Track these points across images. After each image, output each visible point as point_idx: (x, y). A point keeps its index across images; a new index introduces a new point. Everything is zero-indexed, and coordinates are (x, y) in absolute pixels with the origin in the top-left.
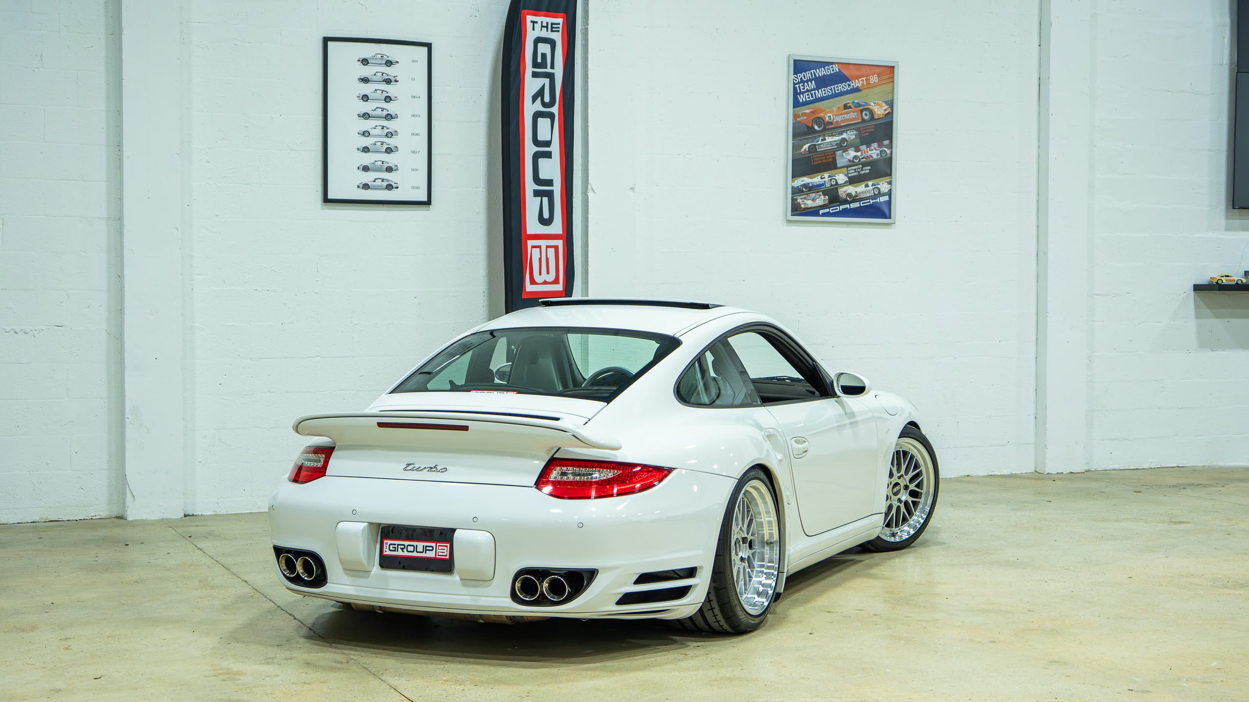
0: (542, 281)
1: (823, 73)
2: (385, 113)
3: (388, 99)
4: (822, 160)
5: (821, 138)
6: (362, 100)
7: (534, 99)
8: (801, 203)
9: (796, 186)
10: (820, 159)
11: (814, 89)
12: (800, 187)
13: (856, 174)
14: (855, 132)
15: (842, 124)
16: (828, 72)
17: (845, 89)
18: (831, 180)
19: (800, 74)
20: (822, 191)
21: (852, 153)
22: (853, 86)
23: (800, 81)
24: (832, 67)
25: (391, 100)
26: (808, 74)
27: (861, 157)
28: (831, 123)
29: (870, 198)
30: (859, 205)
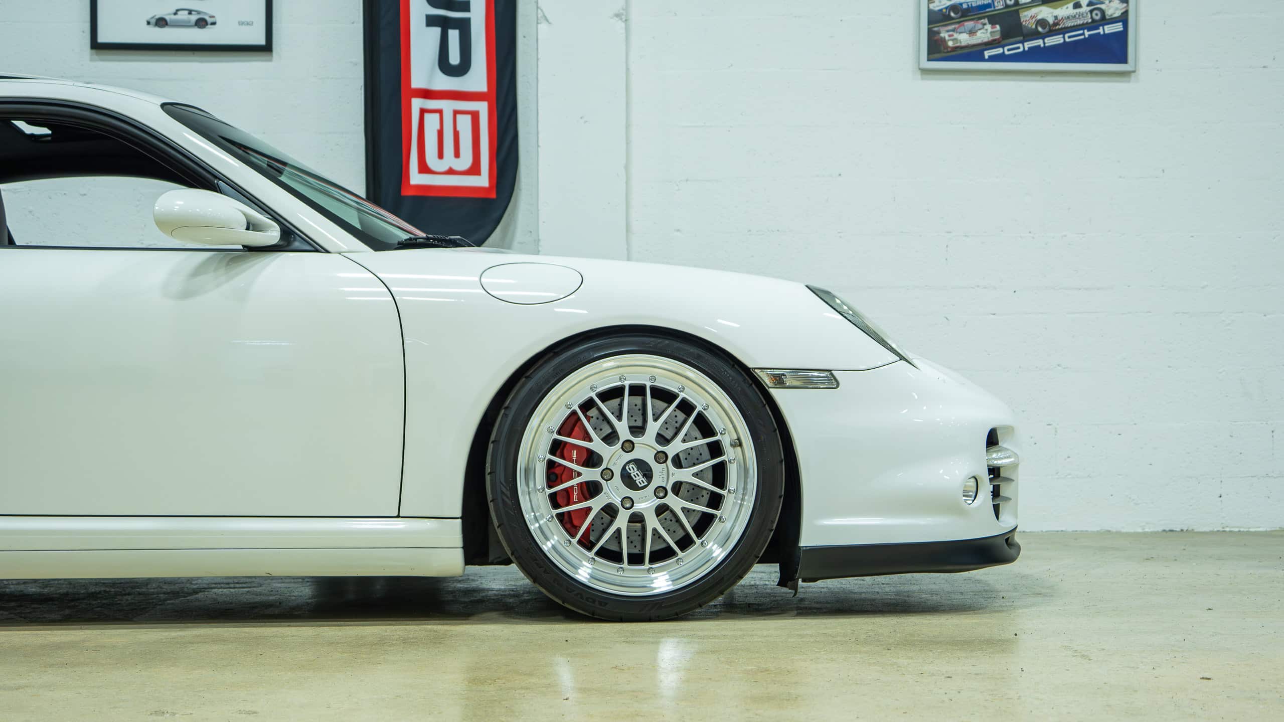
0: (445, 168)
8: (947, 38)
9: (937, 9)
20: (988, 17)
29: (1083, 26)
30: (1062, 41)
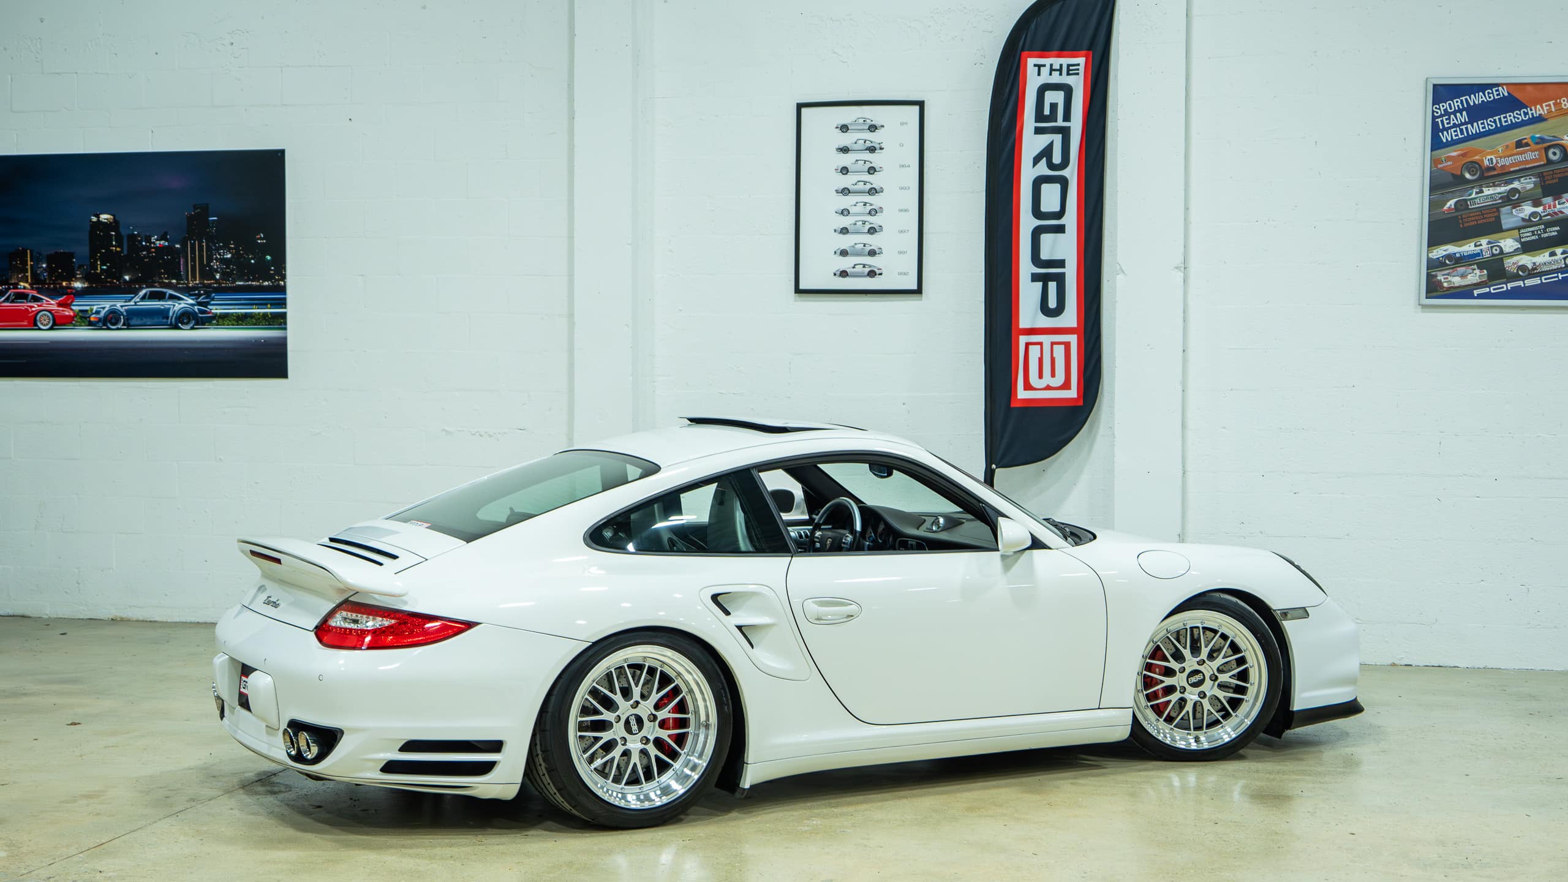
0: (1044, 386)
1: (1480, 100)
2: (868, 186)
3: (872, 170)
4: (1477, 221)
5: (1475, 190)
6: (841, 174)
7: (1036, 160)
8: (1443, 280)
9: (1435, 257)
10: (1473, 219)
11: (1466, 123)
12: (1441, 259)
13: (1533, 238)
14: (1534, 180)
15: (1512, 169)
16: (1490, 97)
17: (1518, 119)
18: (1492, 247)
19: (1444, 104)
20: (1476, 263)
21: (1527, 209)
22: (1532, 114)
23: (1443, 113)
24: (1496, 91)
25: (875, 171)
26: (1457, 102)
27: (1543, 214)
28: (1493, 169)
29: (1558, 270)
30: (1539, 282)
